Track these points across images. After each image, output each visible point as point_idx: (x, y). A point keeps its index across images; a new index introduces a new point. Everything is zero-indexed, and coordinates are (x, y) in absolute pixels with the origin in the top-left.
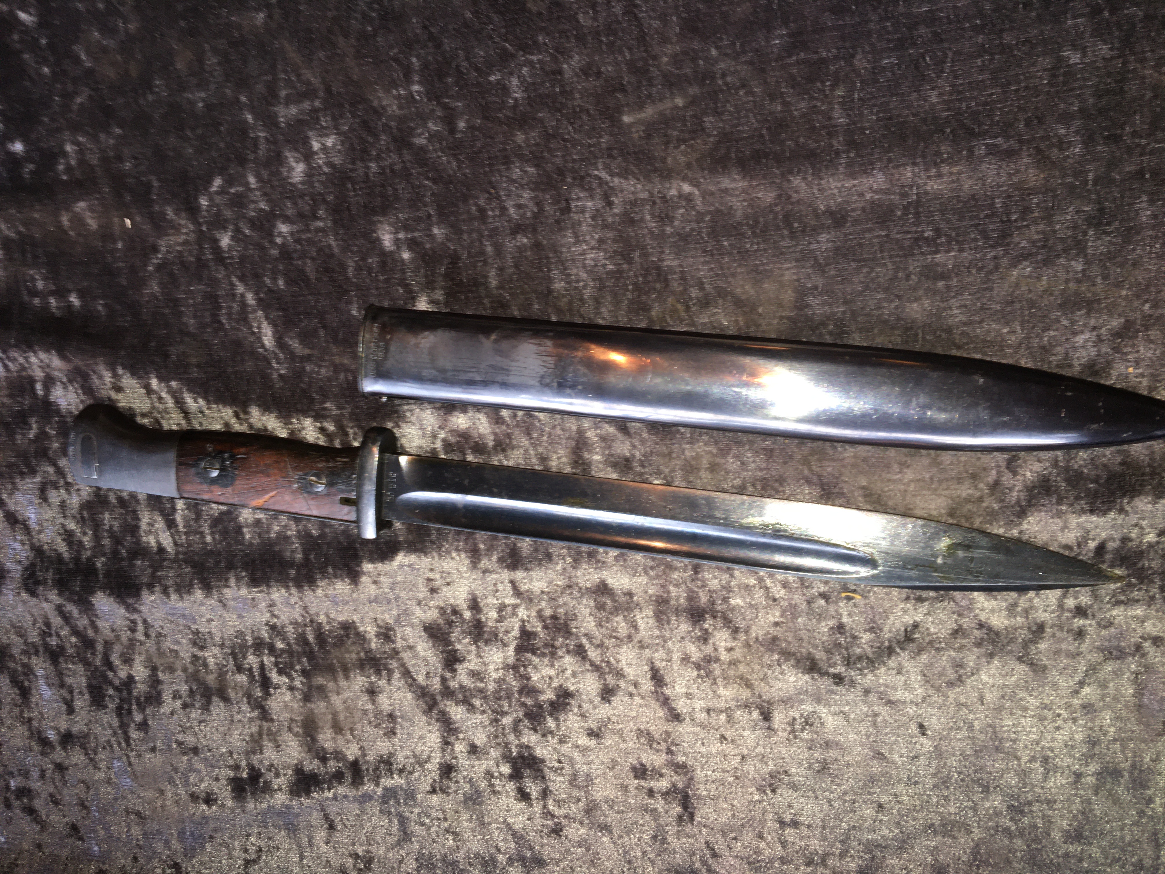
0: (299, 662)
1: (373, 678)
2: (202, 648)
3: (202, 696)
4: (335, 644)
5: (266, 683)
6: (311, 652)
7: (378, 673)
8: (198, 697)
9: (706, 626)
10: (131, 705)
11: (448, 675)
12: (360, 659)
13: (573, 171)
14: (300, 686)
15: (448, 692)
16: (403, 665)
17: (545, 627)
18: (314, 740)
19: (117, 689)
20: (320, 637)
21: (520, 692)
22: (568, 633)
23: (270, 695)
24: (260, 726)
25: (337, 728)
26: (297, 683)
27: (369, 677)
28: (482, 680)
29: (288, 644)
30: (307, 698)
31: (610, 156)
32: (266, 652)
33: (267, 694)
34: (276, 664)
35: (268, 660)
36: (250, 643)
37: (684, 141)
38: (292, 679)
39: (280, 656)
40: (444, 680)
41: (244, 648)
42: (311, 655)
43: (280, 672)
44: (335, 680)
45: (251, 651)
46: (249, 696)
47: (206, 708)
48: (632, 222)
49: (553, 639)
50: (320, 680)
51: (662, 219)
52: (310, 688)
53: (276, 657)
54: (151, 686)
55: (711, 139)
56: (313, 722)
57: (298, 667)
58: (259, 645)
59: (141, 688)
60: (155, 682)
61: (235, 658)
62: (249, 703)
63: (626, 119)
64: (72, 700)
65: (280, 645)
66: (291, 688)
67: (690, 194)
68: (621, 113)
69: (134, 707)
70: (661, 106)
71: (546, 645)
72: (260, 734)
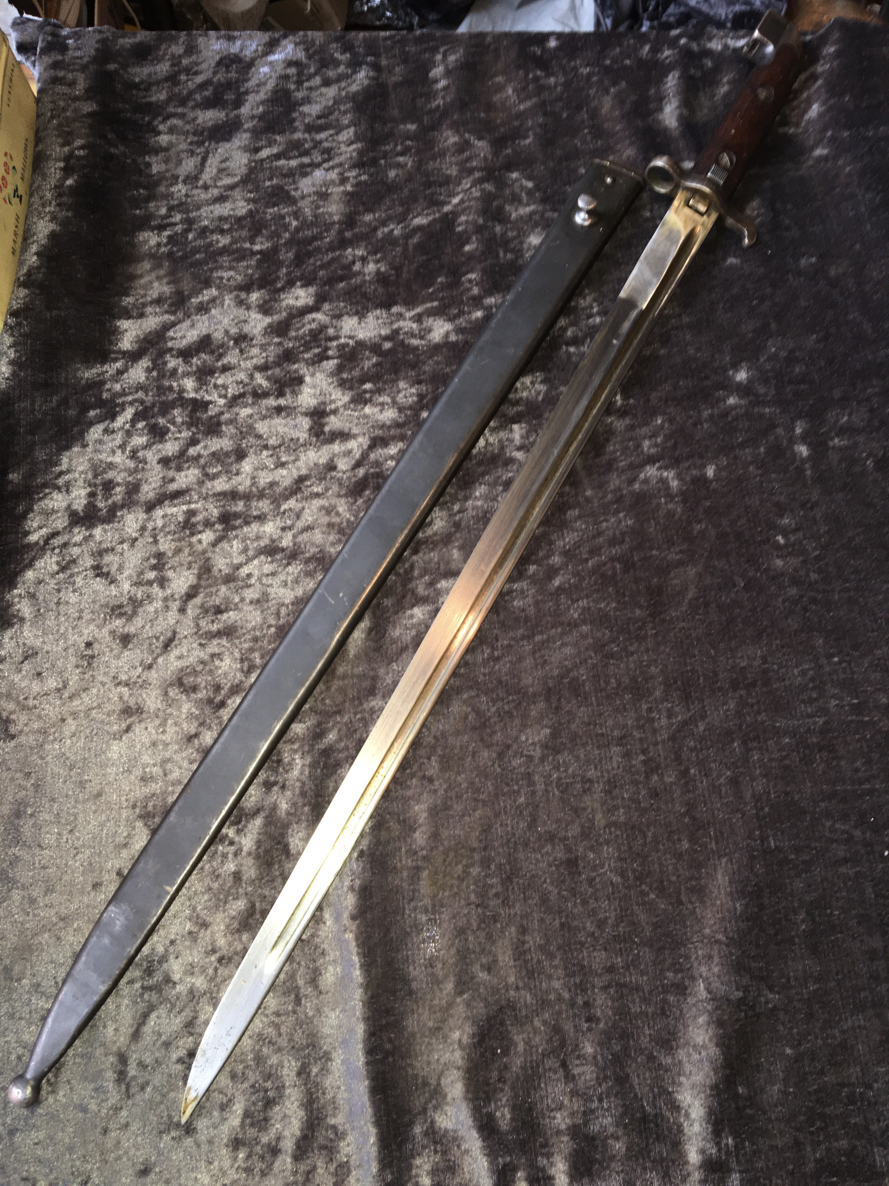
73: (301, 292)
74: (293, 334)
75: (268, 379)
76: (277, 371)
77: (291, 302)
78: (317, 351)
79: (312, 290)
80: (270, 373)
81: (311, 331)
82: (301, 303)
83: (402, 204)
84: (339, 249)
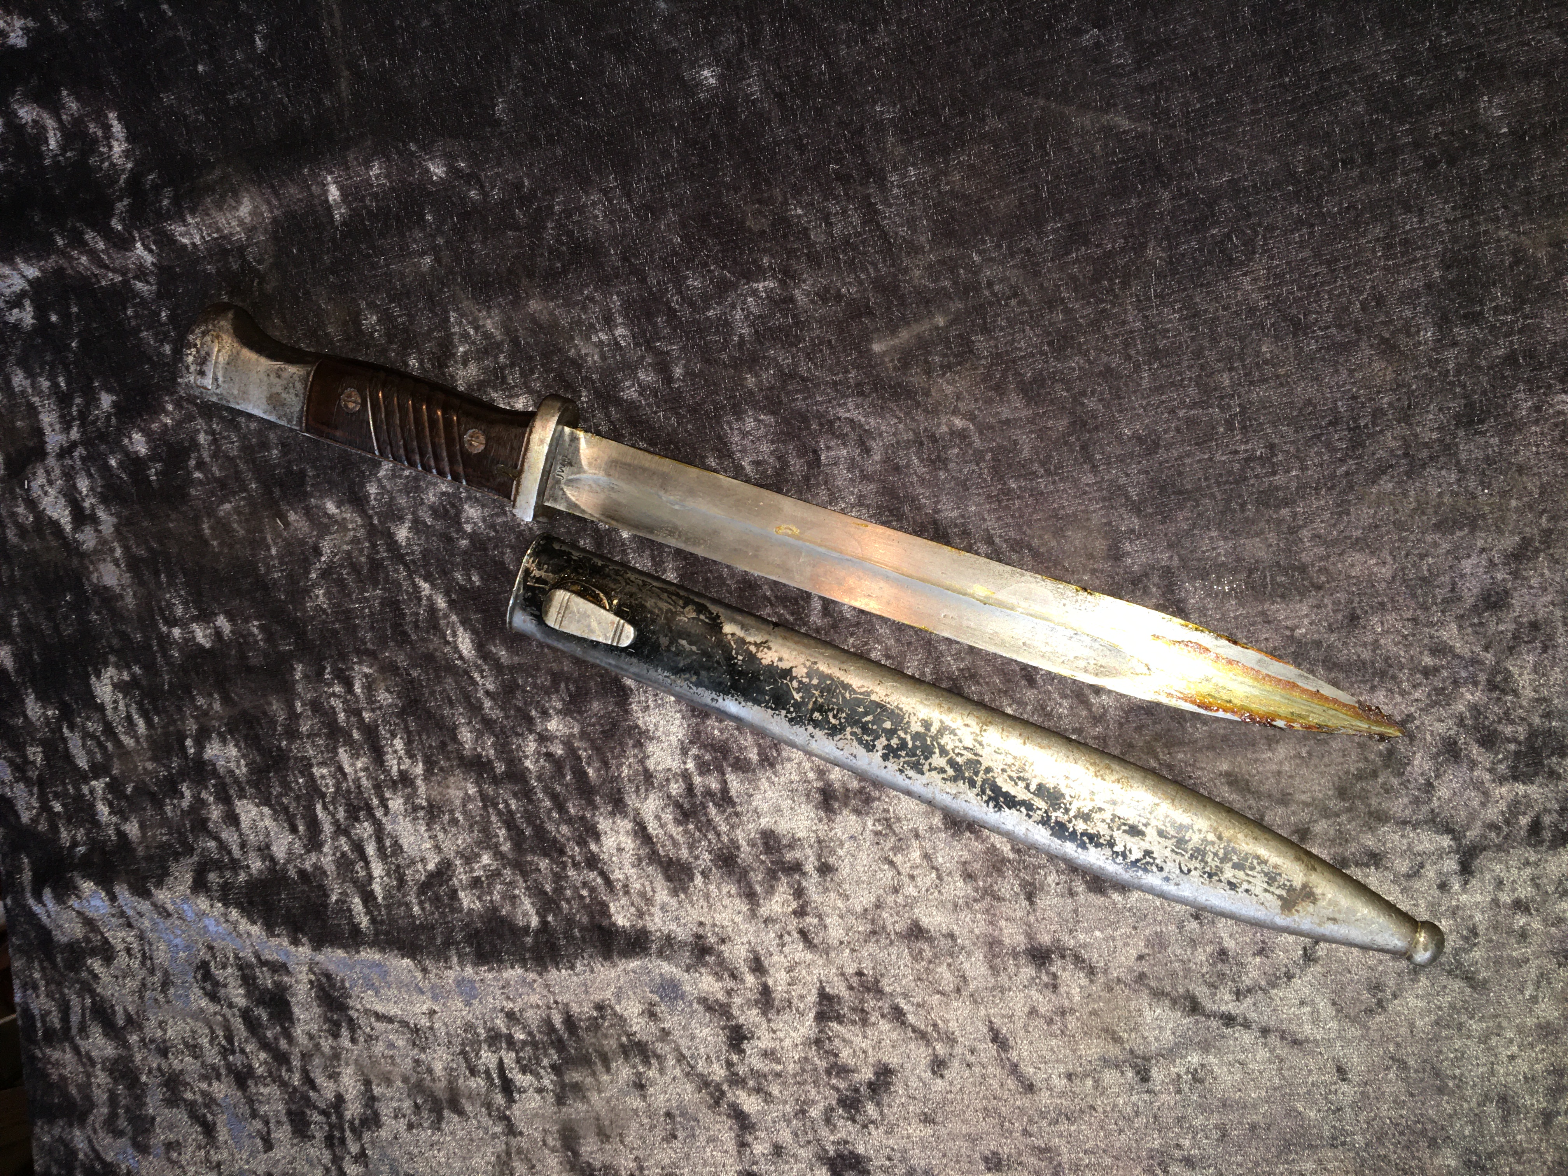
0: (546, 1055)
1: (641, 1069)
2: (423, 1050)
3: (430, 1111)
4: (588, 1029)
5: (508, 1088)
6: (560, 1040)
7: (646, 1062)
8: (425, 1114)
9: (1053, 969)
10: (343, 1131)
11: (735, 1058)
12: (622, 1045)
13: (820, 416)
14: (551, 1087)
15: (736, 1081)
16: (677, 1049)
17: (851, 988)
18: (576, 1154)
19: (324, 1113)
20: (569, 1021)
21: (828, 1072)
22: (879, 992)
23: (514, 1102)
24: (507, 1144)
25: (604, 1136)
26: (546, 1082)
27: (634, 1067)
28: (778, 1061)
29: (530, 1034)
30: (560, 1101)
31: (862, 394)
32: (504, 1045)
33: (511, 1100)
34: (518, 1061)
35: (509, 1058)
36: (483, 1036)
37: (949, 367)
38: (538, 1077)
39: (522, 1049)
40: (729, 1064)
41: (476, 1043)
42: (560, 1045)
43: (524, 1070)
44: (594, 1074)
45: (485, 1047)
46: (488, 1105)
47: (437, 1125)
48: (897, 469)
49: (862, 1001)
50: (575, 1076)
51: (933, 462)
52: (563, 1086)
53: (517, 1053)
54: (366, 1106)
55: (983, 362)
56: (572, 1130)
57: (545, 1062)
58: (494, 1039)
59: (353, 1110)
60: (370, 1100)
61: (467, 1060)
62: (490, 1115)
63: (877, 348)
64: (269, 1133)
65: (520, 1036)
66: (540, 1091)
67: (964, 430)
68: (870, 341)
69: (348, 1133)
70: (917, 329)
71: (854, 1010)
72: (508, 1153)
73: (609, 842)
74: (684, 853)
75: (771, 891)
76: (757, 877)
77: (628, 858)
78: (712, 810)
79: (603, 824)
80: (758, 889)
81: (678, 822)
82: (629, 843)
83: (439, 680)
84: (527, 782)
